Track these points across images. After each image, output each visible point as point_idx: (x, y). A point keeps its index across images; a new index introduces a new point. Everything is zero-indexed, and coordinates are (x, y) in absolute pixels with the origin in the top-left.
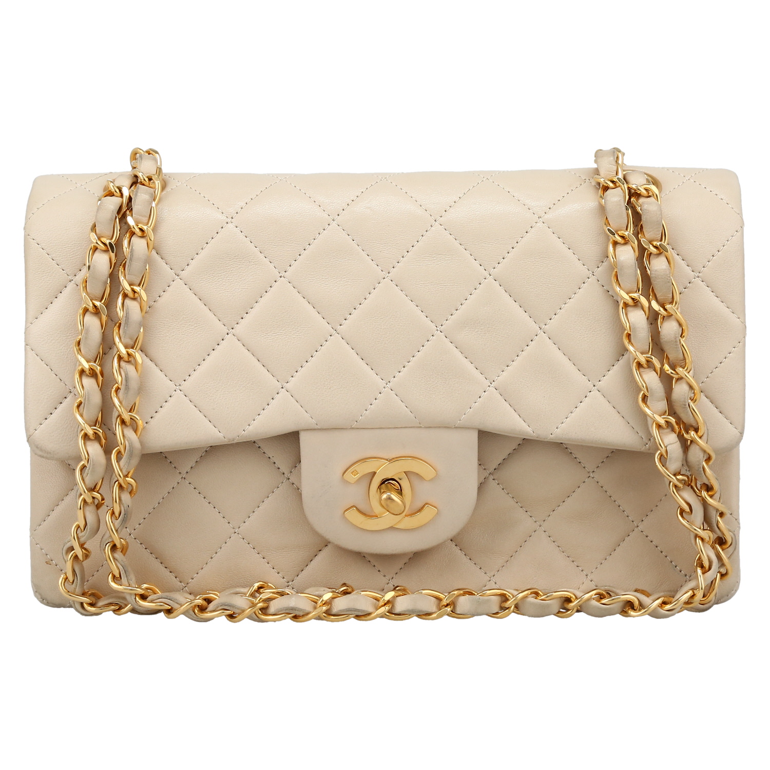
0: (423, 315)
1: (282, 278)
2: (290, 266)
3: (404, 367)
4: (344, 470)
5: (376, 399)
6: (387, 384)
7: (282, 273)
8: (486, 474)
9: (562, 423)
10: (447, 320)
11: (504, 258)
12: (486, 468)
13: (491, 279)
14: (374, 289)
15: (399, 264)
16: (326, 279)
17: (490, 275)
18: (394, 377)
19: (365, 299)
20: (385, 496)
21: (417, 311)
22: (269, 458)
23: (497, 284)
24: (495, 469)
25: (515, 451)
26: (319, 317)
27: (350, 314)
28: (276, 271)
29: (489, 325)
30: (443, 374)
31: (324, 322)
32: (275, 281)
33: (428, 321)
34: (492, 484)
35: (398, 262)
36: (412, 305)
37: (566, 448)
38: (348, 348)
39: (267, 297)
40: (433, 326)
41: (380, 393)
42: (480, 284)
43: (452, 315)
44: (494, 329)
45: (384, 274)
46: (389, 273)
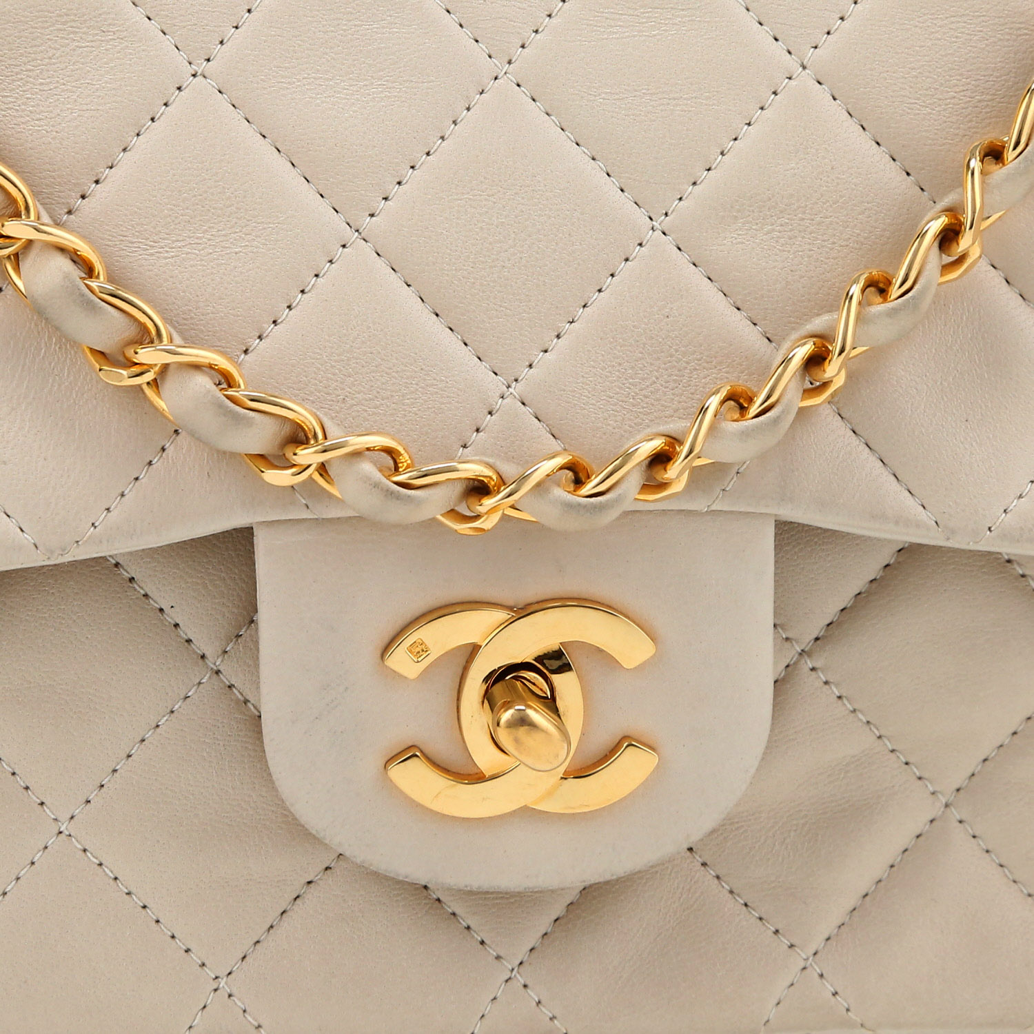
0: (610, 186)
1: (199, 79)
2: (221, 42)
3: (558, 337)
4: (386, 640)
5: (478, 430)
6: (509, 387)
7: (199, 65)
8: (790, 654)
9: (1020, 497)
10: (680, 199)
11: (842, 19)
12: (790, 635)
13: (805, 80)
14: (468, 109)
15: (538, 36)
16: (328, 80)
17: (804, 68)
18: (530, 366)
19: (442, 138)
20: (506, 716)
21: (595, 172)
22: (161, 610)
23: (823, 94)
24: (817, 639)
25: (874, 585)
26: (308, 194)
27: (399, 183)
28: (180, 59)
29: (804, 213)
30: (671, 356)
31: (324, 207)
32: (179, 88)
33: (625, 201)
34: (809, 683)
35: (536, 32)
36: (579, 156)
37: (1023, 576)
38: (395, 281)
39: (154, 133)
40: (640, 216)
41: (490, 413)
42: (775, 93)
43: (694, 184)
44: (819, 224)
45: (498, 65)
46: (510, 62)
